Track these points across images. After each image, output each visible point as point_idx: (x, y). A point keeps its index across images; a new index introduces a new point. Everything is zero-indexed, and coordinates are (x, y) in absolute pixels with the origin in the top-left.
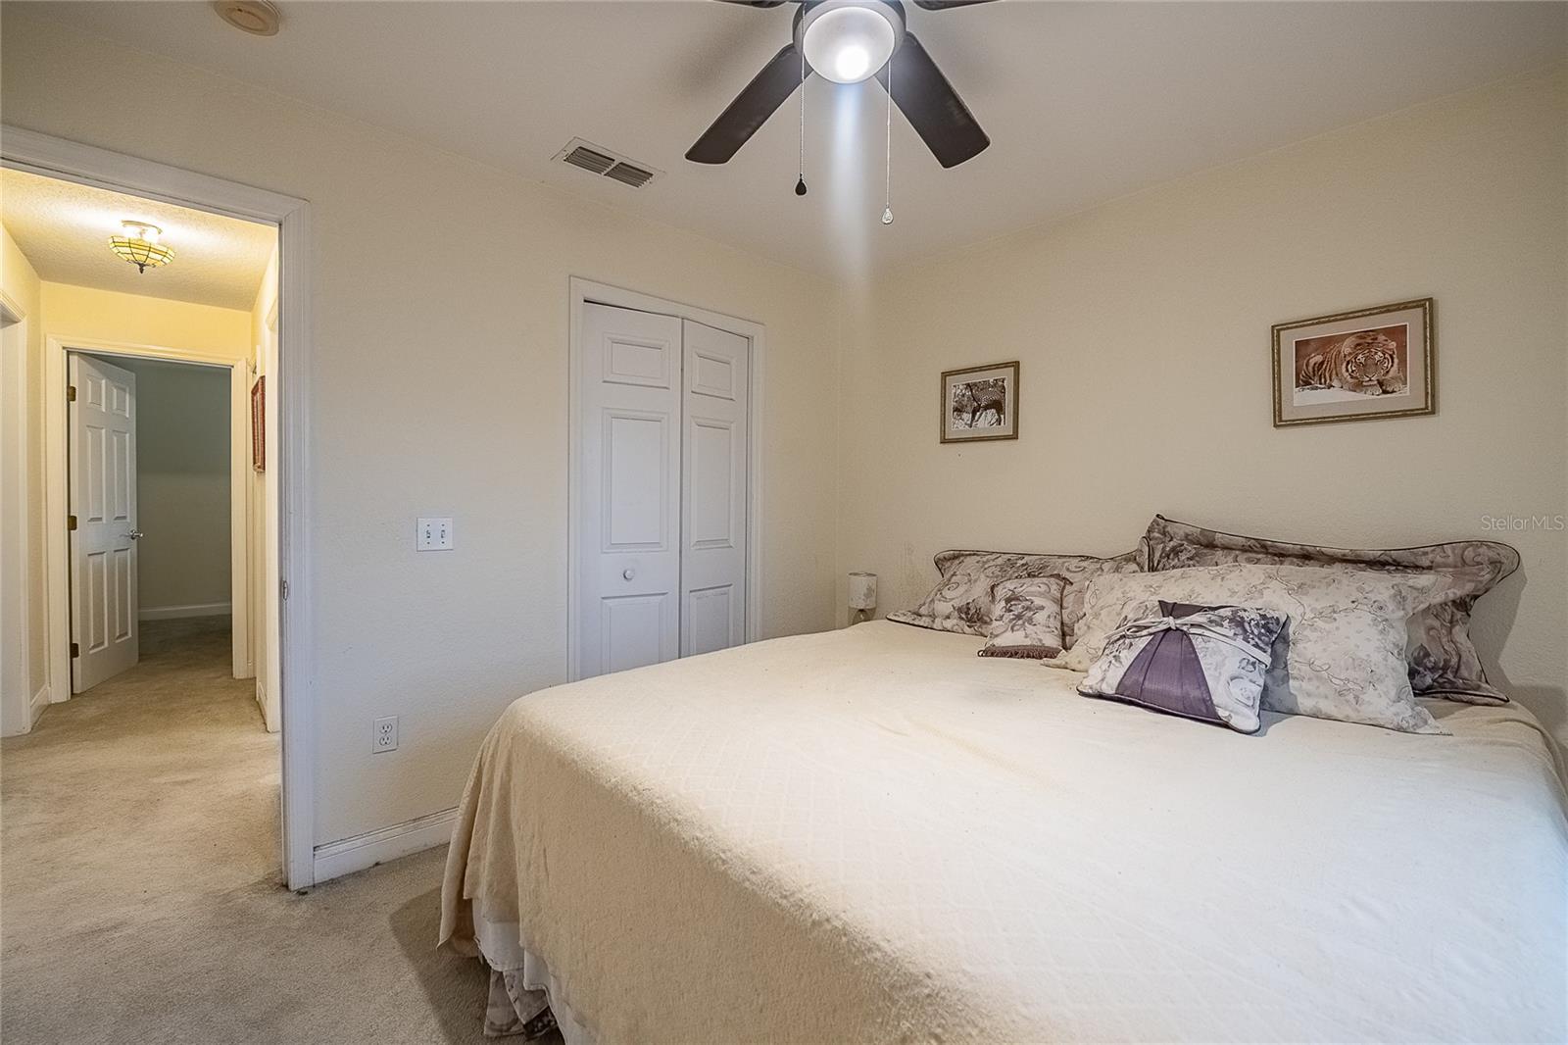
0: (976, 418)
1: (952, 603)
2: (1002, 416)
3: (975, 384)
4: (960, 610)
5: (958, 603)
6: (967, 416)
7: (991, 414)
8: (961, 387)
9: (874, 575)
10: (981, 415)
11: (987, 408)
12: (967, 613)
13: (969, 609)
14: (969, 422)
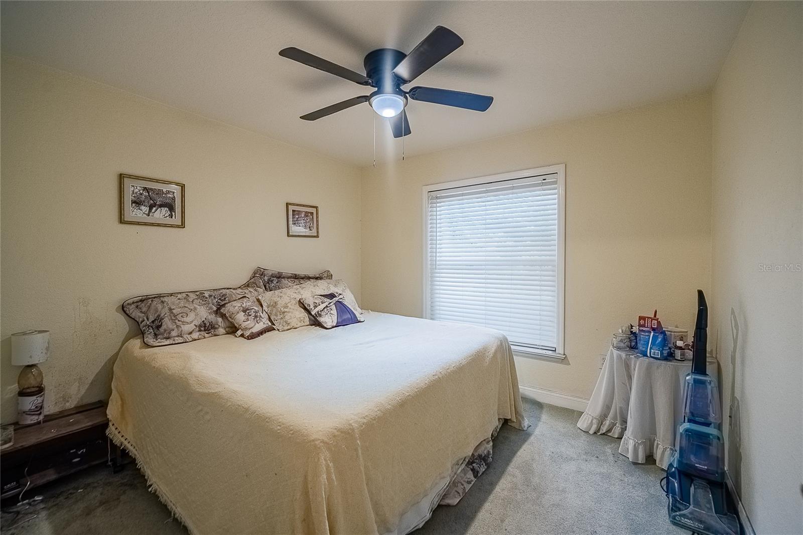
0: (153, 211)
1: (193, 323)
2: (174, 214)
3: (151, 189)
4: (200, 326)
5: (198, 322)
6: (145, 209)
7: (165, 210)
8: (138, 188)
9: (48, 331)
10: (156, 210)
11: (161, 206)
12: (205, 327)
13: (205, 324)
14: (147, 212)
